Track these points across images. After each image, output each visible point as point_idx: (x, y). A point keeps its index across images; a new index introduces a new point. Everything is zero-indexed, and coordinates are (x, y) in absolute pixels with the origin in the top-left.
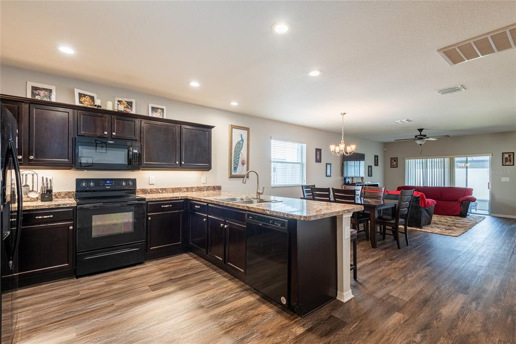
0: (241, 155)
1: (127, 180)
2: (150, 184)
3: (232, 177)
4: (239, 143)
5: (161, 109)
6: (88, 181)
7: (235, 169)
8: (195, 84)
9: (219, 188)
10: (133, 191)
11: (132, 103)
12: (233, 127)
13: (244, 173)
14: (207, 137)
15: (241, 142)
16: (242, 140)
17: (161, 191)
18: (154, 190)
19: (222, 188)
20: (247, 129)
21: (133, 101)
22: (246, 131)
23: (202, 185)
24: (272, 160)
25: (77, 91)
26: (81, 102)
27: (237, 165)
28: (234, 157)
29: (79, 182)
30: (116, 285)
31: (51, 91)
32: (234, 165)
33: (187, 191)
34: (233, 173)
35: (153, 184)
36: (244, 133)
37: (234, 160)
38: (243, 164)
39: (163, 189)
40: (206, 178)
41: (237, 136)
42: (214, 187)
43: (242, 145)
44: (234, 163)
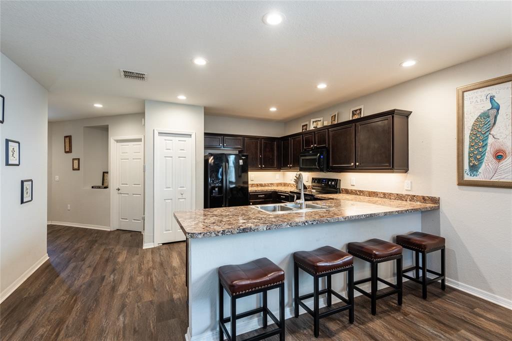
0: (490, 140)
2: (352, 185)
3: (462, 183)
4: (485, 115)
5: (359, 110)
7: (474, 168)
9: (436, 201)
12: (463, 91)
13: (504, 178)
15: (494, 111)
16: (496, 108)
17: (359, 193)
18: (354, 191)
19: (442, 202)
26: (314, 127)
27: (480, 161)
28: (471, 146)
29: (313, 179)
31: (307, 125)
32: (470, 161)
33: (385, 197)
34: (467, 177)
35: (354, 185)
38: (499, 158)
40: (411, 182)
41: (476, 105)
42: (424, 198)
43: (496, 117)
44: (470, 157)
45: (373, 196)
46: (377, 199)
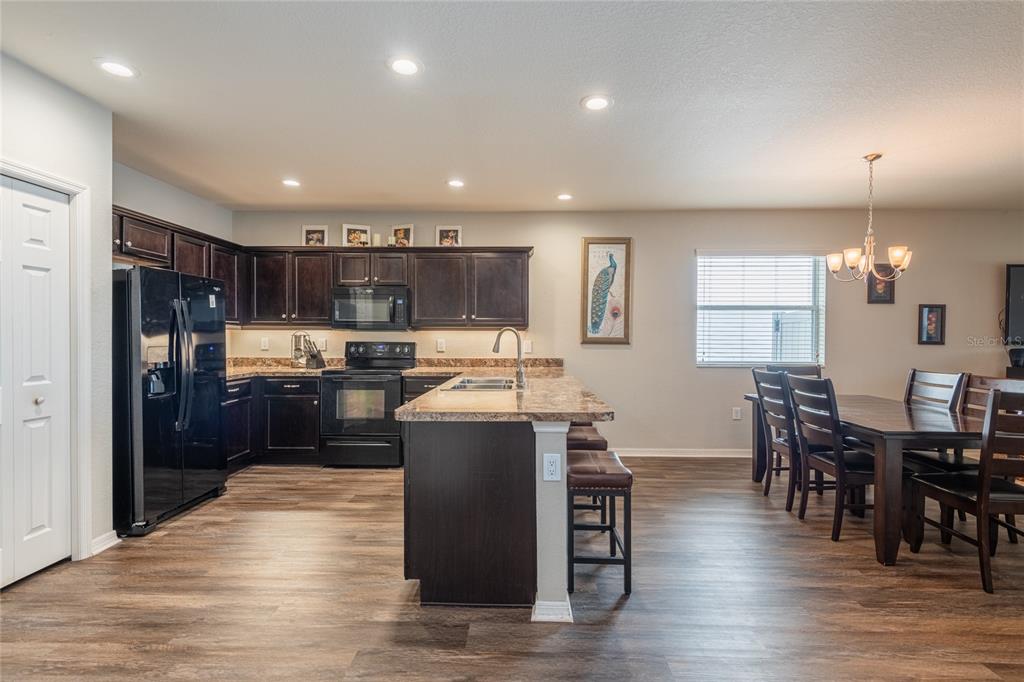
0: (609, 298)
1: (403, 345)
2: (439, 352)
3: (586, 341)
4: (604, 272)
6: (357, 344)
7: (596, 325)
8: (456, 183)
9: (559, 363)
10: (412, 362)
12: (589, 242)
13: (619, 334)
15: (612, 269)
16: (614, 266)
17: (452, 363)
18: (443, 361)
19: (566, 365)
20: (627, 242)
21: (411, 227)
22: (624, 245)
23: (524, 356)
24: (699, 304)
25: (346, 227)
26: (349, 241)
27: (600, 317)
28: (593, 302)
29: (349, 345)
31: (322, 232)
32: (592, 318)
33: (497, 365)
34: (590, 335)
35: (442, 352)
36: (619, 252)
37: (593, 308)
38: (615, 315)
39: (456, 361)
40: (532, 343)
41: (599, 258)
42: (547, 361)
43: (613, 276)
44: (592, 313)
46: (485, 368)
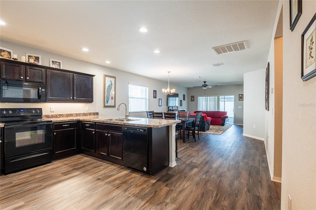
0: (110, 94)
1: (35, 109)
2: (51, 112)
3: (105, 107)
4: (109, 86)
5: (59, 62)
7: (107, 102)
8: (85, 50)
9: (97, 114)
11: (38, 57)
12: (106, 76)
13: (113, 104)
14: (91, 81)
16: (112, 84)
17: (59, 116)
18: (54, 116)
19: (99, 114)
20: (115, 78)
21: (40, 56)
22: (114, 79)
23: (86, 112)
24: (129, 97)
27: (108, 99)
28: (107, 95)
29: (0, 110)
30: (38, 175)
32: (106, 99)
34: (106, 105)
35: (53, 112)
36: (113, 80)
37: (107, 97)
38: (112, 99)
39: (60, 115)
40: (89, 107)
41: (108, 82)
42: (94, 113)
43: (111, 87)
45: (70, 117)
